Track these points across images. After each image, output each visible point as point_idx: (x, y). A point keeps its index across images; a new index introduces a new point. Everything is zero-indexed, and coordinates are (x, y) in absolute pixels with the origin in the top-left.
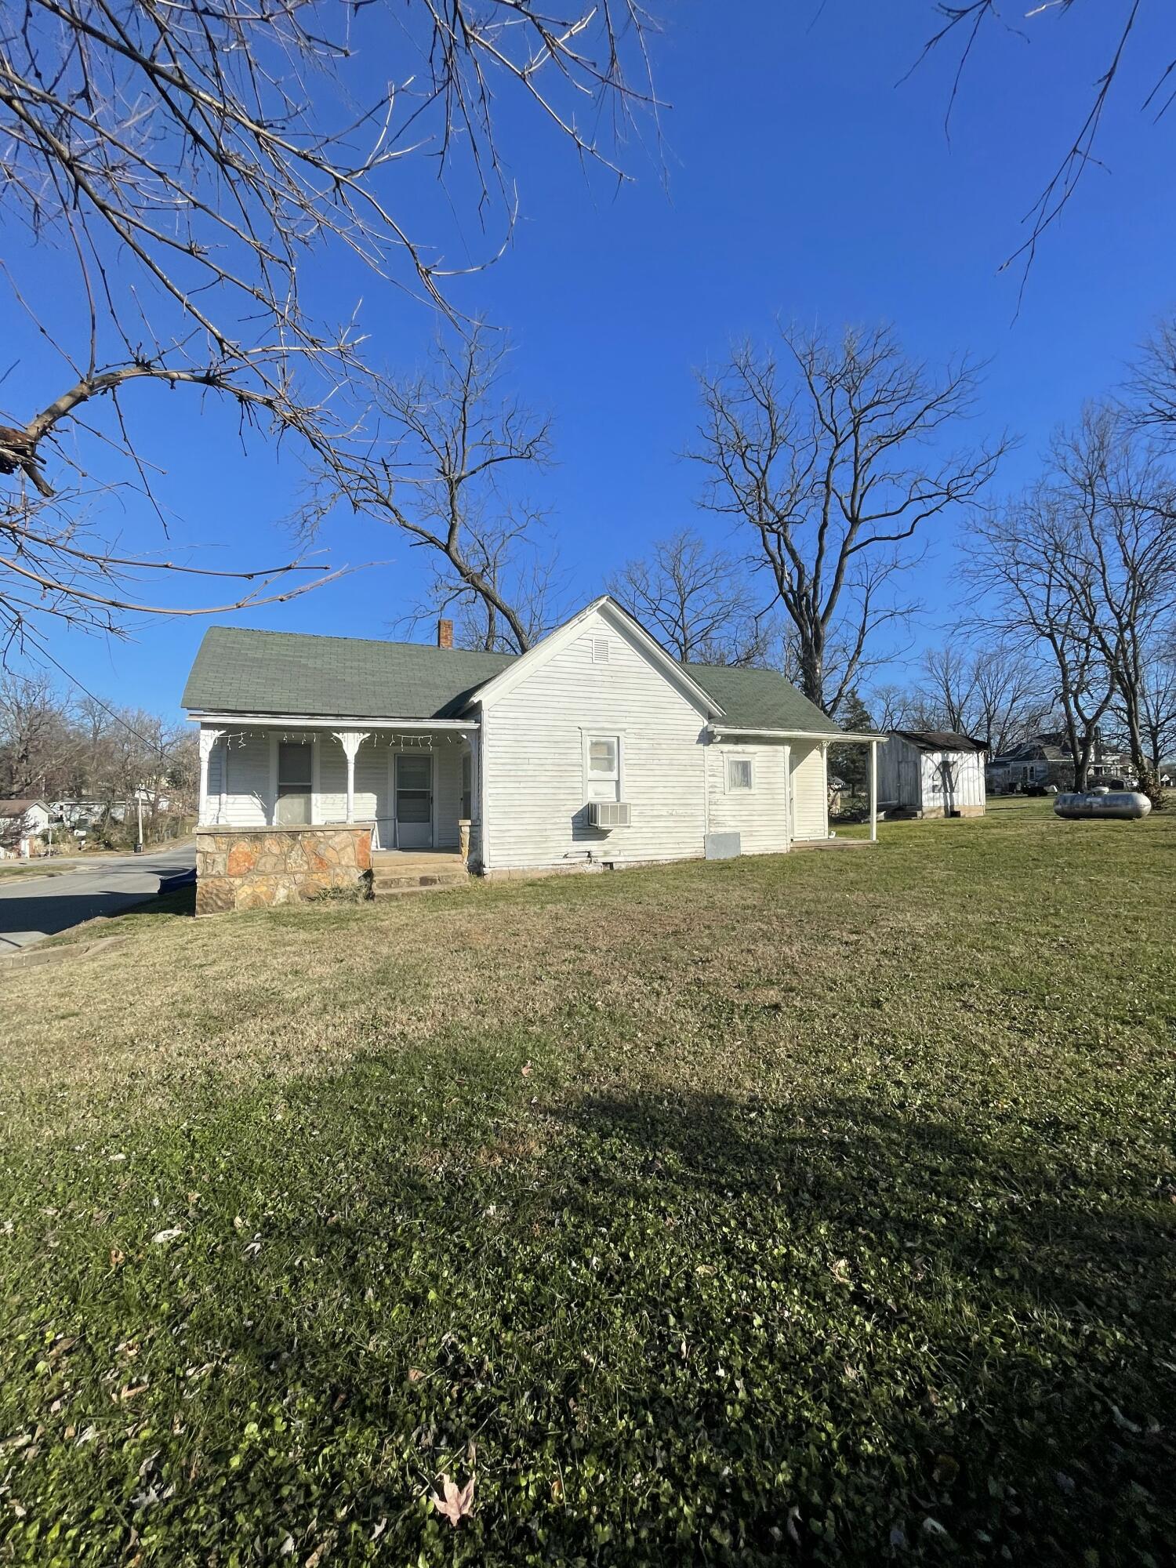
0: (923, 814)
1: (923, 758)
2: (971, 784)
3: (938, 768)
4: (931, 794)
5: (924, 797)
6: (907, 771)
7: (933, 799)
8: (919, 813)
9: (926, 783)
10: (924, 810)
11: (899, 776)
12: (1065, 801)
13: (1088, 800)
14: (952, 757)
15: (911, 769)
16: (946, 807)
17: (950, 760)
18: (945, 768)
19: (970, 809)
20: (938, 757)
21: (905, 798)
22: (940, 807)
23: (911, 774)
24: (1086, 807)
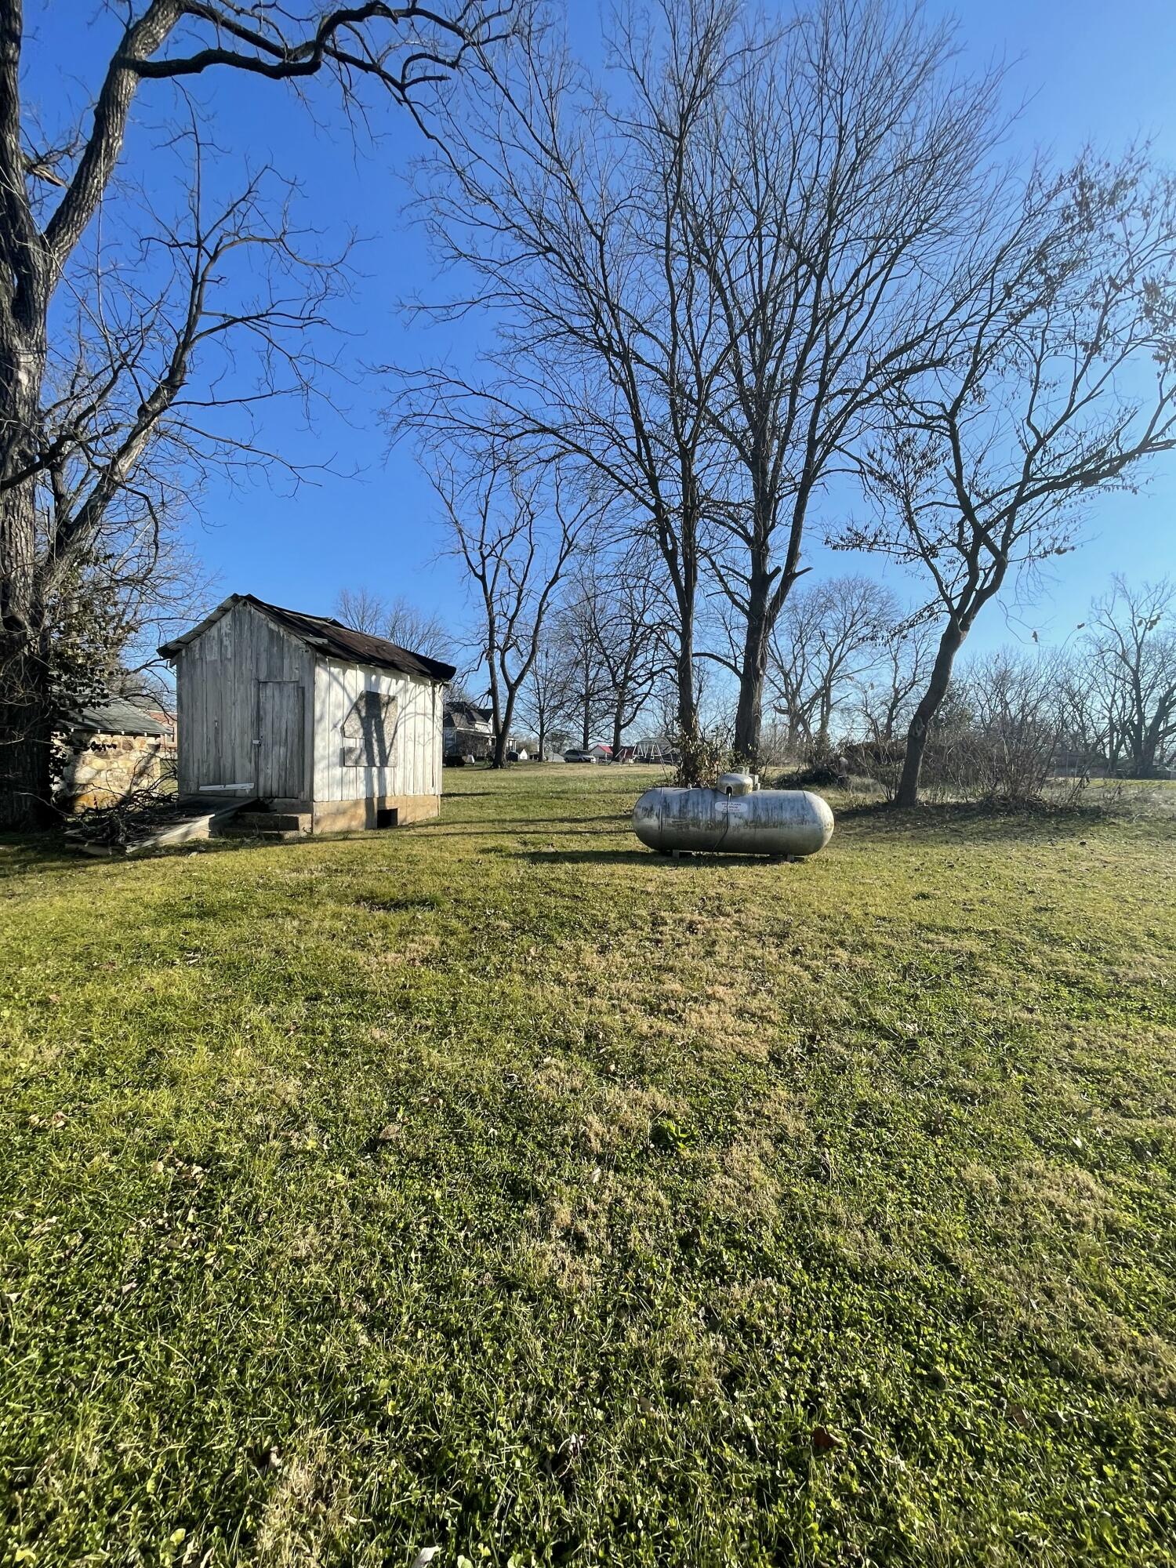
0: (314, 822)
1: (322, 675)
2: (420, 749)
3: (356, 707)
4: (338, 771)
5: (320, 778)
6: (279, 706)
7: (342, 782)
8: (304, 820)
9: (326, 743)
10: (319, 810)
11: (259, 719)
12: (667, 807)
13: (720, 806)
14: (387, 685)
15: (290, 702)
16: (369, 801)
17: (383, 690)
18: (372, 706)
19: (416, 802)
20: (356, 680)
21: (271, 778)
22: (356, 803)
23: (289, 717)
24: (714, 824)
